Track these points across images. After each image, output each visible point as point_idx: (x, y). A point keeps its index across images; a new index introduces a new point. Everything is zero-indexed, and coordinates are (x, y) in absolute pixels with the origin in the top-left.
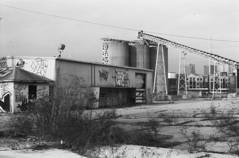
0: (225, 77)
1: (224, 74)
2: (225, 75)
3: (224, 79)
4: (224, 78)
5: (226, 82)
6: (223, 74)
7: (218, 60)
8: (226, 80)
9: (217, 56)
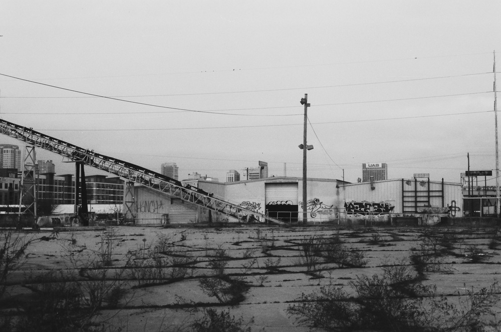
0: (13, 179)
1: (11, 172)
2: (14, 175)
3: (11, 184)
4: (12, 182)
5: (15, 190)
6: (9, 172)
7: (32, 141)
8: (16, 185)
9: (30, 130)
